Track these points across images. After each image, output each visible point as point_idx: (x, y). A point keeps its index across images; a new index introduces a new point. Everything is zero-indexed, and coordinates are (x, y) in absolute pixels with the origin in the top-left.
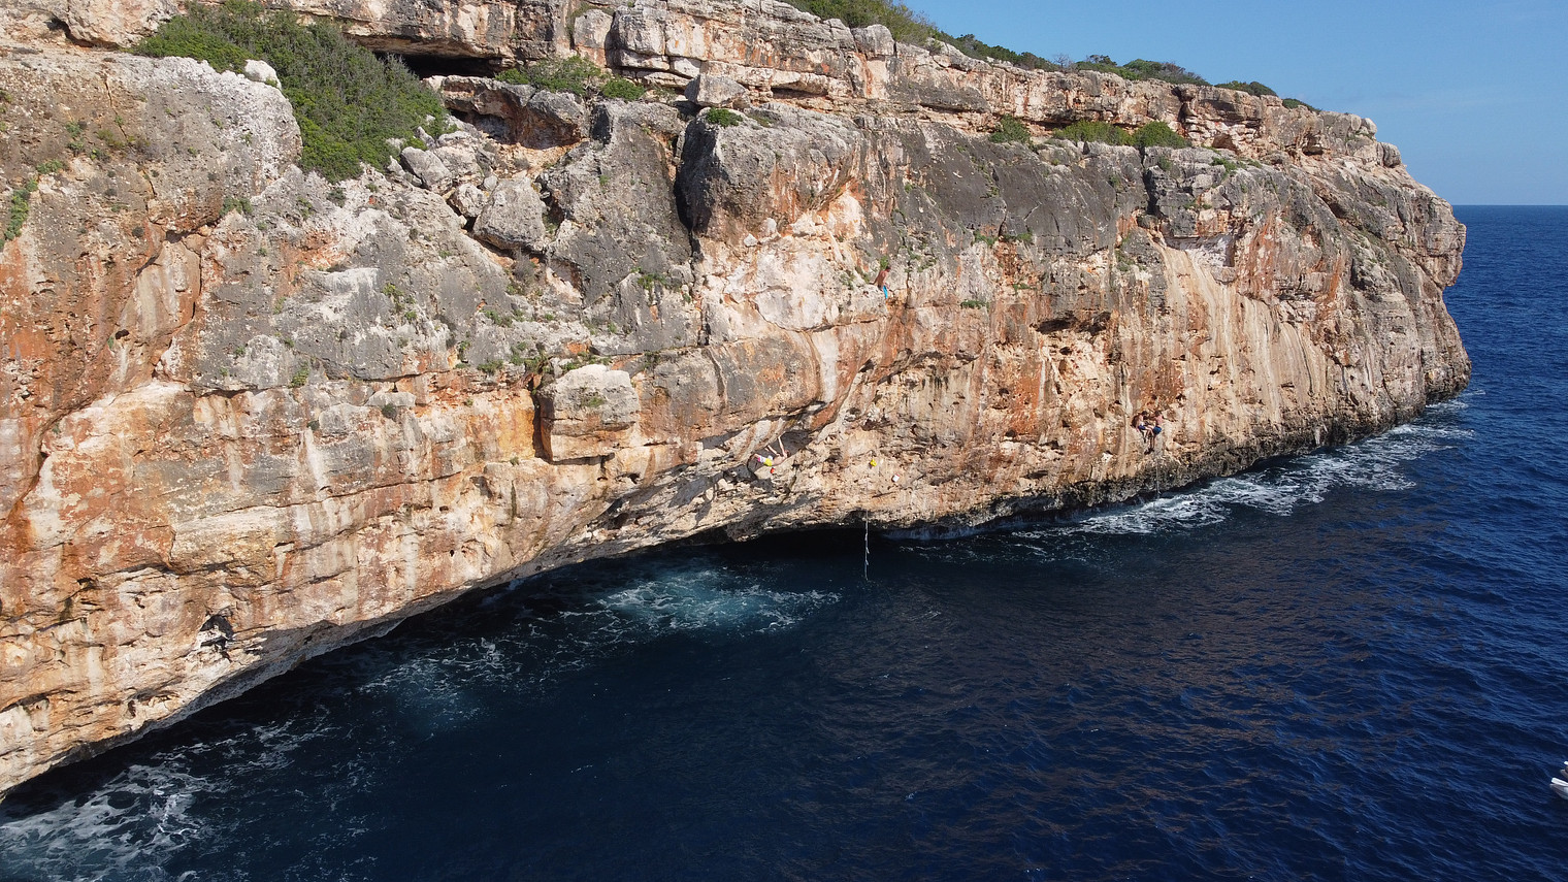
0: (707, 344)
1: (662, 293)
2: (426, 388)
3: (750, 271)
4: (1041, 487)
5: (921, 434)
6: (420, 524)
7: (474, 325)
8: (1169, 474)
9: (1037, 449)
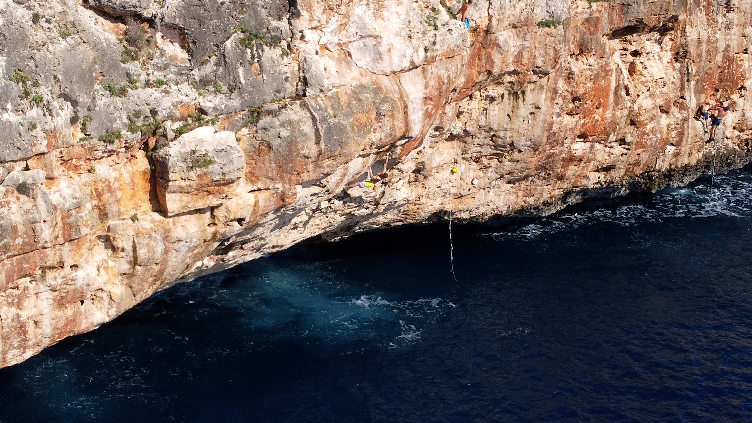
0: (304, 95)
1: (263, 51)
2: (54, 163)
3: (343, 22)
4: (609, 178)
5: (500, 142)
6: (53, 283)
7: (94, 98)
8: (727, 159)
9: (606, 146)
